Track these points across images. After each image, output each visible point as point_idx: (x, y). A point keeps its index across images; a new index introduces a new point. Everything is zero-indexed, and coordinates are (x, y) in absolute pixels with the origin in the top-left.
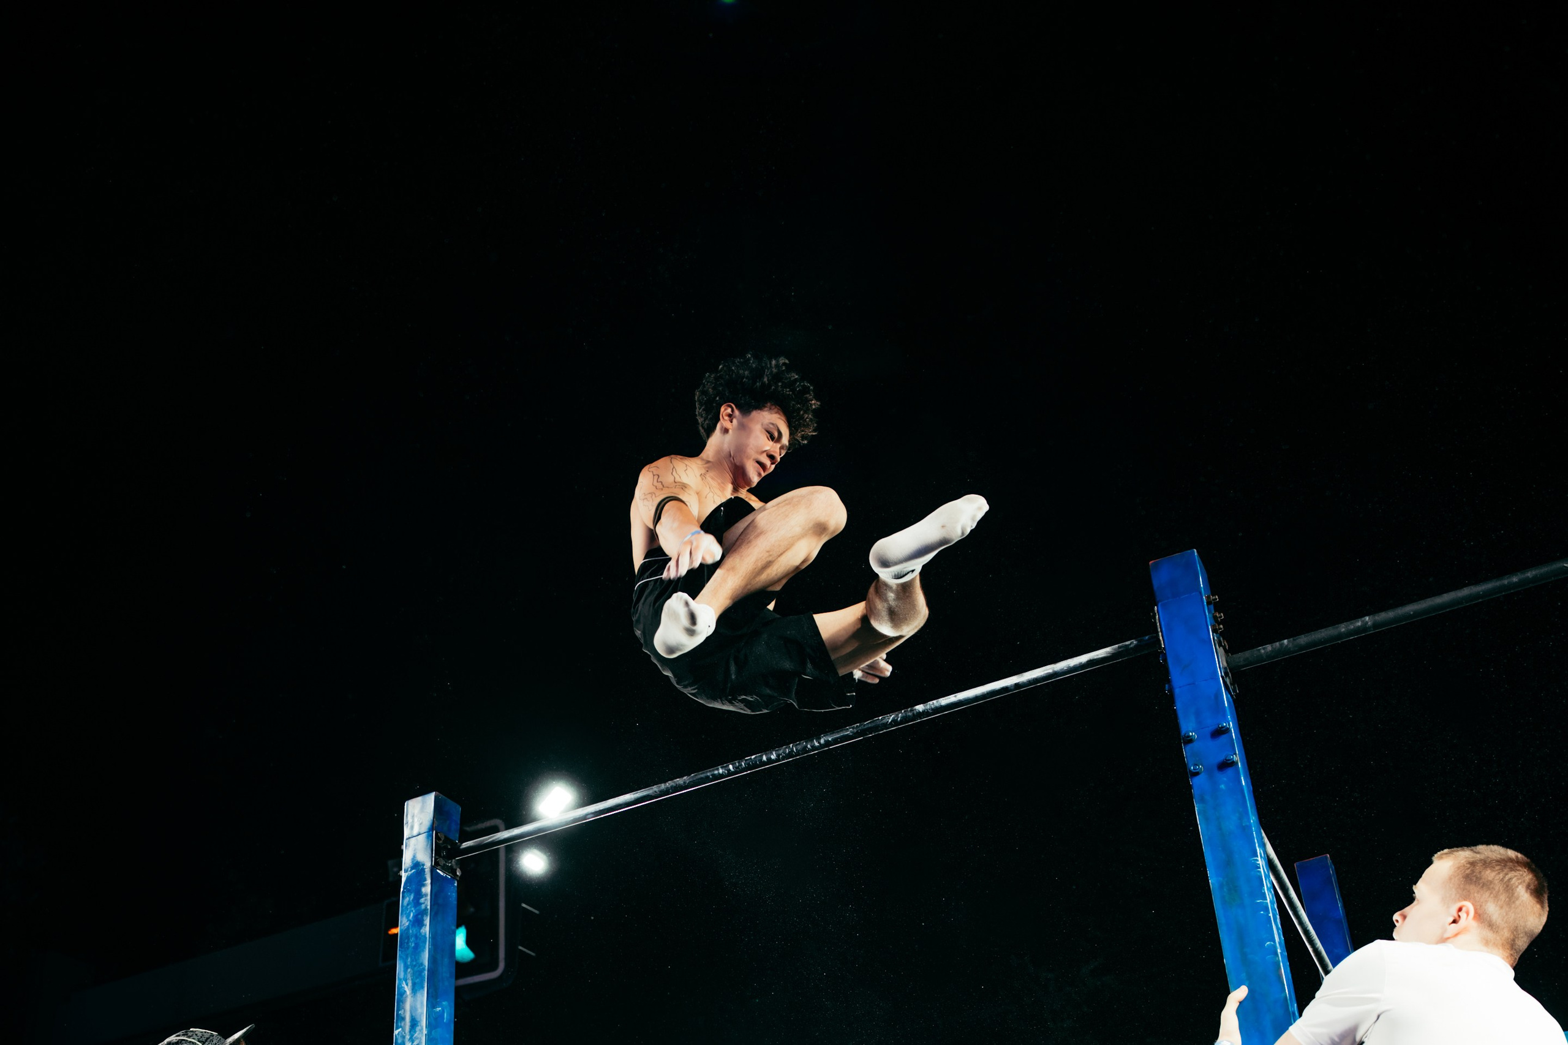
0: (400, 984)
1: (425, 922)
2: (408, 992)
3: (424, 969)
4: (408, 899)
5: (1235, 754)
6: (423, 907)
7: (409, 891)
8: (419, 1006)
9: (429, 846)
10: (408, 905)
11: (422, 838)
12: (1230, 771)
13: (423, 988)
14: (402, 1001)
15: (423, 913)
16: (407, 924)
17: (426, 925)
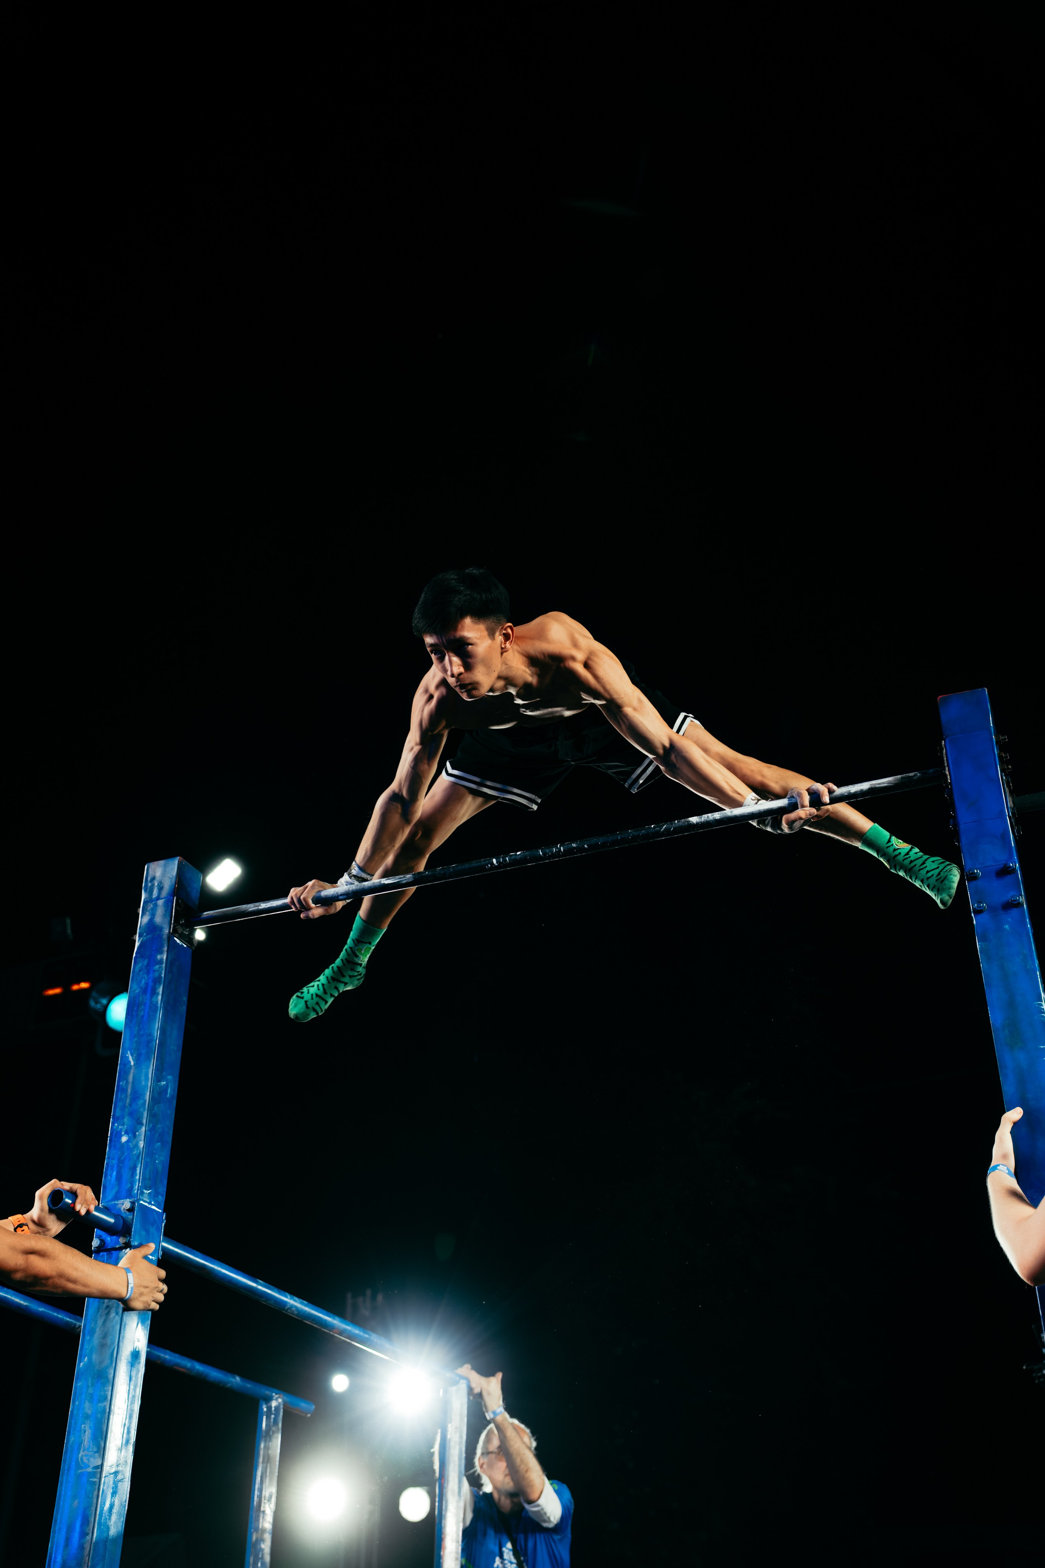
0: (124, 1054)
1: (157, 991)
2: (132, 1063)
3: (152, 1040)
4: (140, 965)
5: (1021, 895)
6: (156, 974)
7: (142, 957)
8: (143, 1078)
9: (168, 912)
10: (140, 971)
11: (160, 902)
12: (1015, 912)
13: (150, 1060)
14: (127, 1073)
15: (157, 981)
16: (138, 991)
17: (158, 994)
